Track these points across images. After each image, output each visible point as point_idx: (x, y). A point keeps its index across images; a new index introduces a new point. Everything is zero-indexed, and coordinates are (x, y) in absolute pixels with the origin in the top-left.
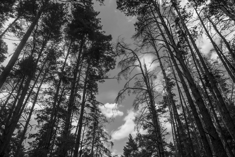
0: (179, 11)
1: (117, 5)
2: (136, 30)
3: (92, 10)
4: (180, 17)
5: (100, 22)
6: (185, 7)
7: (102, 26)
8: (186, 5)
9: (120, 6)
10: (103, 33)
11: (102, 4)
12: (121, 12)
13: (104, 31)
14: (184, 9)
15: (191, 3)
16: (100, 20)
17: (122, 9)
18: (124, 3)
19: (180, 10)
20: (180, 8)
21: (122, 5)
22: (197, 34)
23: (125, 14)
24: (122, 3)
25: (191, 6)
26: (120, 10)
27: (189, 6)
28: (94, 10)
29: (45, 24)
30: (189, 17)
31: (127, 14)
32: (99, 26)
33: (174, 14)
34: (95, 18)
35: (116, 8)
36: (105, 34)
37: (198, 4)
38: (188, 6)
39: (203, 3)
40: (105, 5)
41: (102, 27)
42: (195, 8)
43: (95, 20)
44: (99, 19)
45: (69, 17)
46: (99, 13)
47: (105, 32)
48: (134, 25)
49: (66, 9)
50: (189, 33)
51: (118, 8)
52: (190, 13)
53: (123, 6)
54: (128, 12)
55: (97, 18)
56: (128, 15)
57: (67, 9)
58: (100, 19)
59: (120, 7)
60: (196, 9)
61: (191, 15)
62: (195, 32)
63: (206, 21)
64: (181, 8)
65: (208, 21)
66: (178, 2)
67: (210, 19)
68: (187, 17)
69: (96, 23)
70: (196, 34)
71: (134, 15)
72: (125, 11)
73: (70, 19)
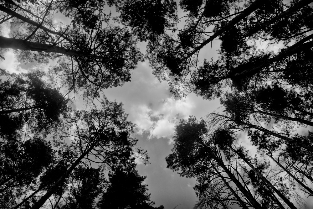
0: (251, 163)
1: (167, 163)
2: (197, 196)
3: (136, 174)
4: (254, 169)
5: (147, 190)
6: (257, 156)
7: (150, 194)
8: (256, 154)
9: (171, 163)
10: (151, 205)
11: (147, 162)
12: (173, 171)
13: (153, 202)
14: (255, 159)
15: (262, 151)
16: (147, 187)
17: (174, 167)
18: (175, 160)
19: (251, 161)
20: (250, 159)
21: (173, 162)
22: (287, 188)
23: (178, 174)
24: (173, 160)
25: (263, 154)
26: (171, 168)
27: (262, 155)
28: (139, 175)
29: (73, 197)
30: (266, 168)
31: (182, 174)
32: (146, 195)
33: (246, 169)
34: (141, 184)
35: (166, 166)
36: (154, 206)
37: (271, 150)
38: (259, 155)
39: (277, 148)
40: (150, 163)
41: (149, 196)
42: (269, 156)
43: (141, 187)
44: (145, 186)
45: (104, 184)
46: (145, 177)
47: (154, 204)
48: (194, 188)
49: (102, 175)
50: (274, 188)
51: (168, 167)
52: (265, 162)
53: (175, 164)
54: (182, 171)
55: (143, 185)
56: (183, 176)
57: (104, 175)
58: (147, 185)
59: (171, 166)
60: (271, 156)
61: (268, 164)
62: (282, 185)
63: (293, 171)
64: (252, 158)
65: (296, 172)
66: (246, 152)
67: (298, 169)
68: (263, 169)
69: (141, 191)
70: (285, 189)
71: (192, 176)
72: (178, 169)
73: (106, 186)
